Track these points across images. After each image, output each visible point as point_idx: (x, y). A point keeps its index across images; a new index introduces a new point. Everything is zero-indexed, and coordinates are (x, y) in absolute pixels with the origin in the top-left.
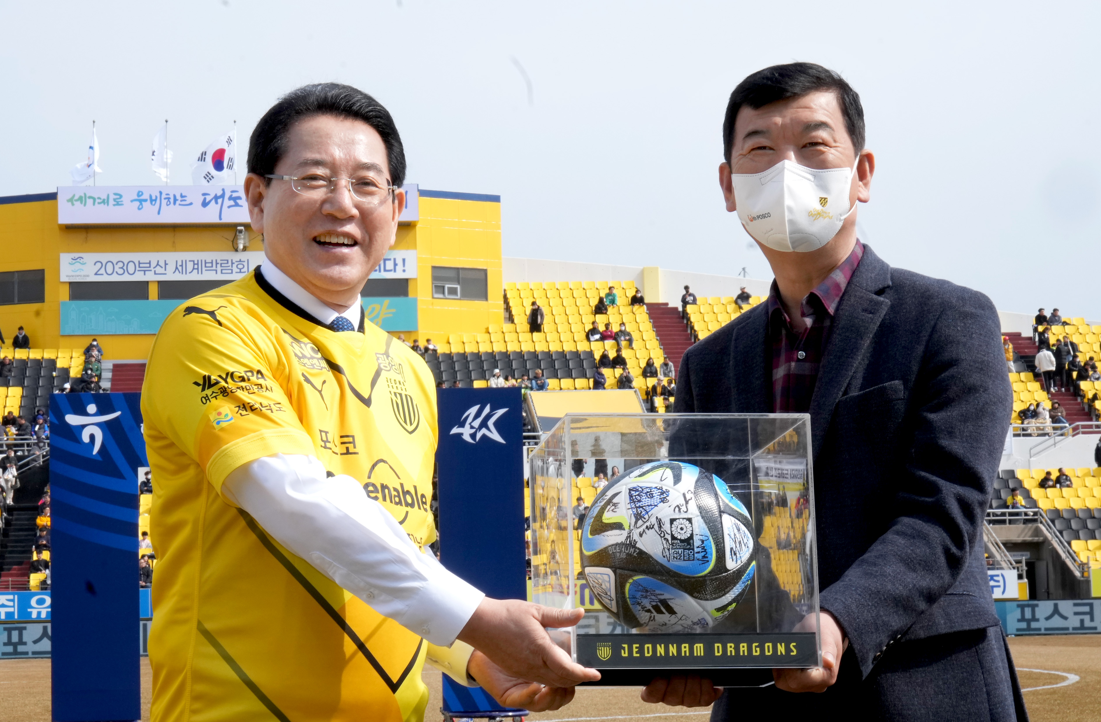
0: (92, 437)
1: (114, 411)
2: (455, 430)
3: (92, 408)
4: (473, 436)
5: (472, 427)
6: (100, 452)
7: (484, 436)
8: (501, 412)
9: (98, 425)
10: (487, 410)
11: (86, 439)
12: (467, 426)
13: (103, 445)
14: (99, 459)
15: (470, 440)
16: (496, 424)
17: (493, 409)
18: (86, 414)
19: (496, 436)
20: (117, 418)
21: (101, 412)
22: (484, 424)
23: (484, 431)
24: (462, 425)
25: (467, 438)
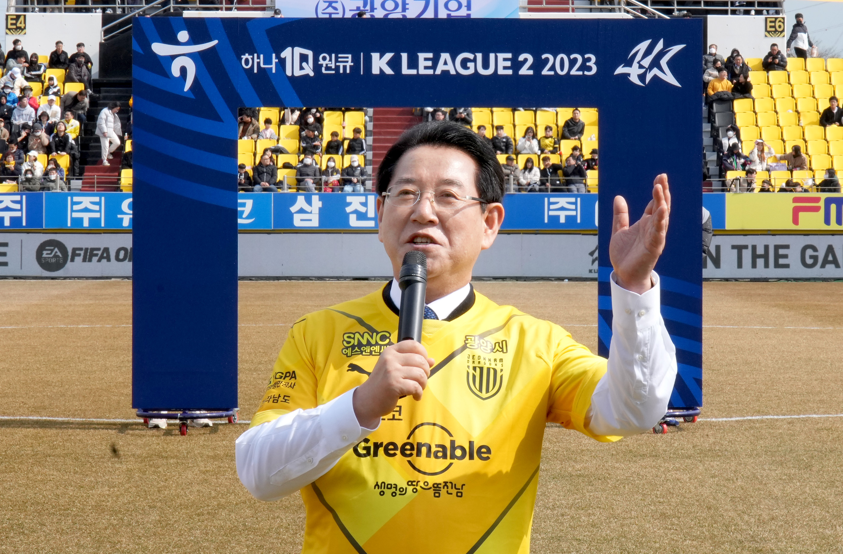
0: (183, 70)
1: (210, 40)
2: (620, 70)
3: (183, 36)
4: (642, 77)
5: (641, 67)
6: (192, 88)
7: (655, 77)
8: (676, 49)
9: (190, 55)
10: (660, 46)
11: (176, 72)
12: (635, 65)
13: (196, 81)
14: (192, 96)
15: (637, 82)
16: (669, 63)
17: (668, 45)
18: (176, 42)
19: (670, 78)
20: (213, 48)
21: (194, 40)
22: (655, 63)
23: (655, 71)
24: (629, 64)
25: (635, 79)
